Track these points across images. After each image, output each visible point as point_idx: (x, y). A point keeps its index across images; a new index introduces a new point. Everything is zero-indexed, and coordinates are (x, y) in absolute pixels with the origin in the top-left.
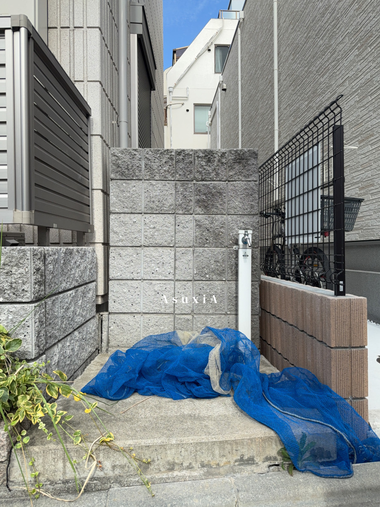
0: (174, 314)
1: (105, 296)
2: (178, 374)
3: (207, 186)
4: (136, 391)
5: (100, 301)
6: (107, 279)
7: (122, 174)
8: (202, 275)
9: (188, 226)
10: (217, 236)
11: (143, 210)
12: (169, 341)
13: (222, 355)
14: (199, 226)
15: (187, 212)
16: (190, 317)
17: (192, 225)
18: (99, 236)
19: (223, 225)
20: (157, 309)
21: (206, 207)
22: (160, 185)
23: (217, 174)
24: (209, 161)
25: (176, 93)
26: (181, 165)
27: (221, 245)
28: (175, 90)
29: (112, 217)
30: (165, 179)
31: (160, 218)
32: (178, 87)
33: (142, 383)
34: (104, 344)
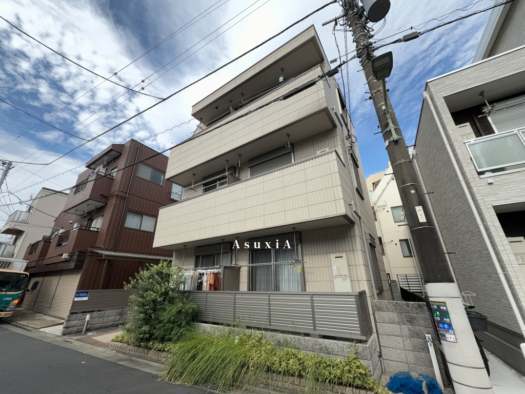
0: (407, 363)
1: (380, 352)
2: (414, 389)
3: (410, 315)
4: (401, 391)
5: (379, 354)
6: (380, 346)
7: (378, 309)
8: (414, 349)
9: (405, 329)
10: (418, 334)
11: (387, 321)
12: (408, 375)
13: (427, 385)
14: (410, 330)
15: (404, 324)
16: (414, 366)
17: (407, 329)
18: (374, 330)
19: (419, 330)
20: (401, 360)
21: (411, 323)
22: (392, 313)
23: (412, 311)
24: (408, 306)
25: (379, 204)
26: (398, 307)
27: (420, 338)
28: (378, 202)
29: (378, 323)
30: (393, 311)
31: (394, 325)
32: (379, 200)
33: (402, 389)
34: (384, 371)
